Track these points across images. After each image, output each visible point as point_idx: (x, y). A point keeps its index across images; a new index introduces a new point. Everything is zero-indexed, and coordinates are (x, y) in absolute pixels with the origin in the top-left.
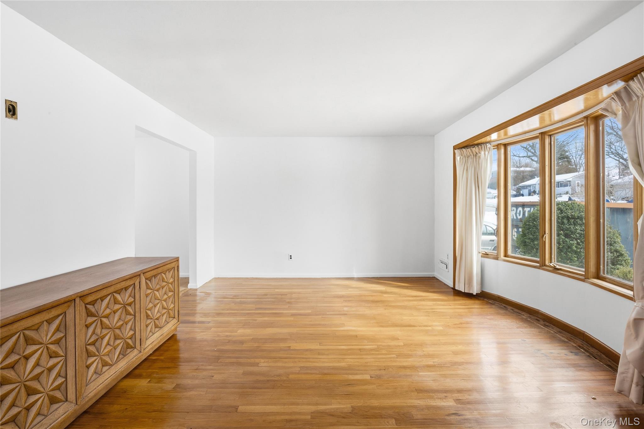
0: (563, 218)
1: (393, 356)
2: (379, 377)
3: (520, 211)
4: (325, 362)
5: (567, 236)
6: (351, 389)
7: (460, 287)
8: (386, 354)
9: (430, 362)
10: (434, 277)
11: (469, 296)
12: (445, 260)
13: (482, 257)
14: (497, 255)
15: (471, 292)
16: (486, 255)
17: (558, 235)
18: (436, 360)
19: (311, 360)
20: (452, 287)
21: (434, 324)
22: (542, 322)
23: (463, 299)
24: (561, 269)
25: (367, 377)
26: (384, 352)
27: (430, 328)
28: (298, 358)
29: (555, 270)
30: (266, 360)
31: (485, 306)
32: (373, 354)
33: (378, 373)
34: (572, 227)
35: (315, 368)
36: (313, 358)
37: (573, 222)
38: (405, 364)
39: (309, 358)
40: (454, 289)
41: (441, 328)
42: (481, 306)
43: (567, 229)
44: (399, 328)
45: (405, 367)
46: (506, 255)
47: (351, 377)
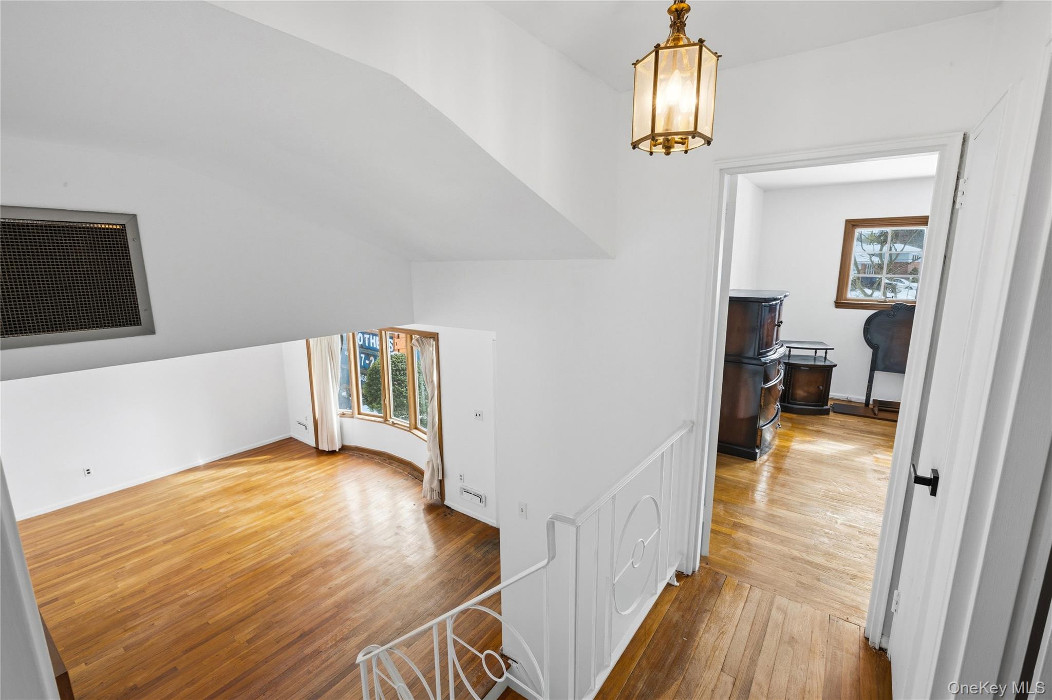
0: (396, 370)
1: (297, 533)
2: (296, 552)
3: (360, 337)
4: (246, 564)
5: (399, 385)
6: (281, 568)
7: (323, 446)
8: (291, 534)
9: (326, 524)
10: (291, 438)
11: (332, 453)
12: (304, 422)
13: (340, 417)
14: (352, 414)
15: (334, 449)
16: (343, 415)
17: (394, 385)
18: (329, 521)
19: (233, 568)
20: (315, 446)
21: (315, 493)
22: (388, 461)
23: (328, 458)
24: (397, 424)
25: (289, 555)
26: (289, 533)
27: (313, 498)
28: (221, 571)
29: (393, 424)
30: (191, 589)
31: (349, 460)
32: (281, 539)
33: (294, 549)
34: (402, 377)
35: (243, 570)
36: (234, 565)
37: (403, 373)
38: (309, 534)
39: (231, 567)
40: (317, 448)
41: (322, 495)
42: (345, 461)
43: (399, 380)
44: (288, 509)
45: (311, 536)
46: (359, 413)
47: (276, 562)
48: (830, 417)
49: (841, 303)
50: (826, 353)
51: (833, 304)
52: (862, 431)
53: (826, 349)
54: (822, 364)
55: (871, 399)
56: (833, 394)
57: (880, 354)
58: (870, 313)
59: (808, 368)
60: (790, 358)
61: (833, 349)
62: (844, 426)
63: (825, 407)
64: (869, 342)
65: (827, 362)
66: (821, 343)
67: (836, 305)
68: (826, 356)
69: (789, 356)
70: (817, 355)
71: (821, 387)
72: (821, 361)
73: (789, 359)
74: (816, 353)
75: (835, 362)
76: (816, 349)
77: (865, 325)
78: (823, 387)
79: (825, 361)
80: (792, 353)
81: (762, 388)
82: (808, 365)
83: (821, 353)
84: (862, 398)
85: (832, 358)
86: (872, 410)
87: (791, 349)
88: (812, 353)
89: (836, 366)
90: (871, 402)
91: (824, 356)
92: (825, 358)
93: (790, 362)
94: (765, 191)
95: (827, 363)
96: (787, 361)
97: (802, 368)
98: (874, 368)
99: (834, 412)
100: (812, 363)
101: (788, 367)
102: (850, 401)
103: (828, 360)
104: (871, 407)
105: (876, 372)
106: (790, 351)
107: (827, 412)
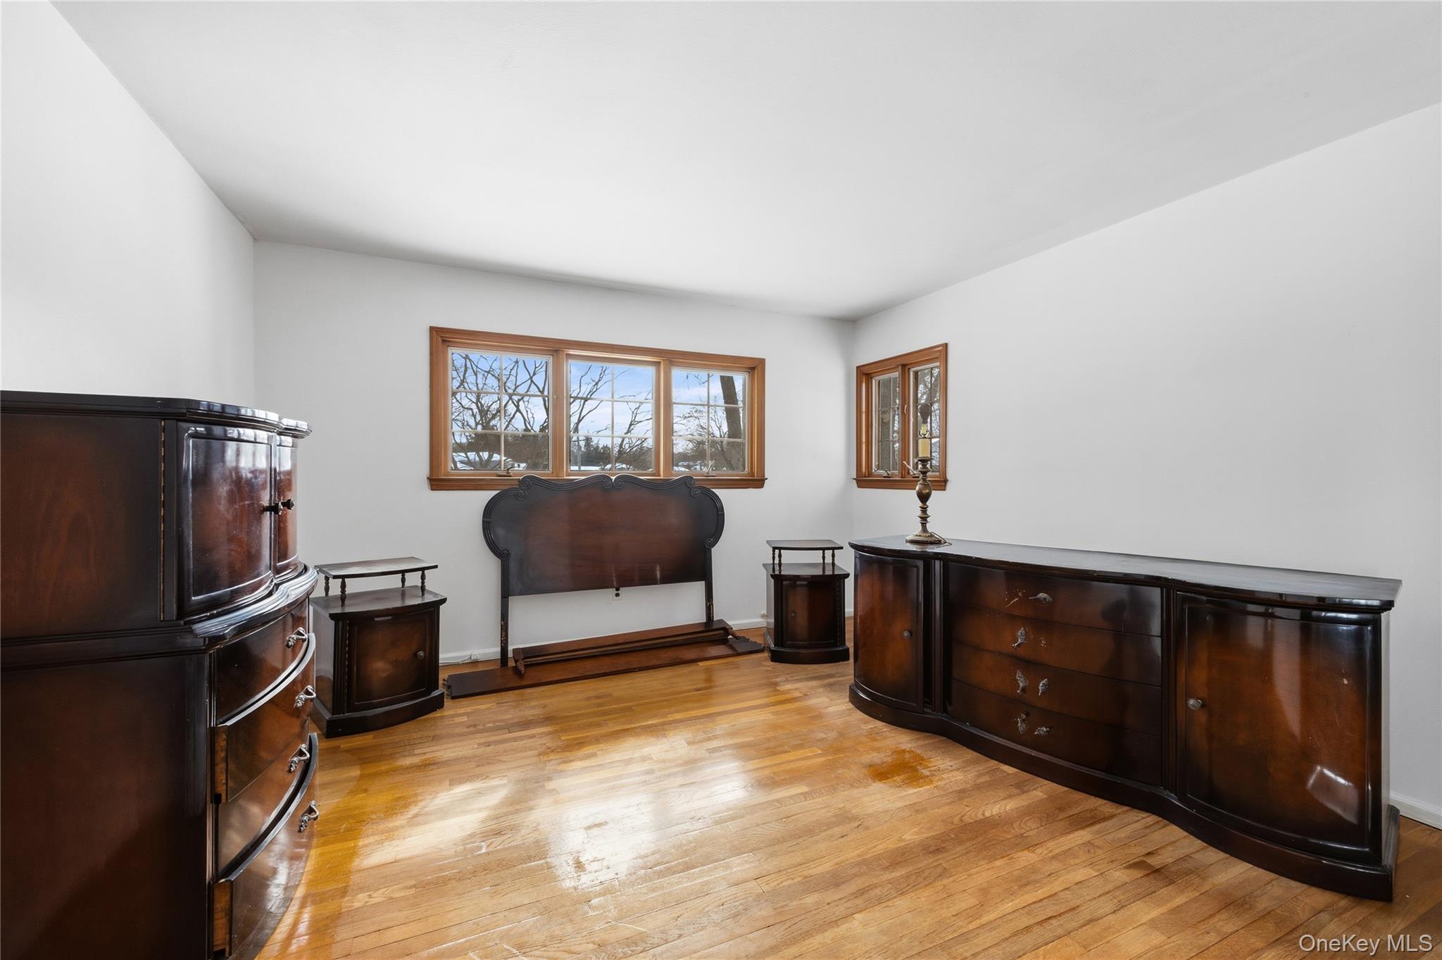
48: (445, 713)
49: (438, 482)
50: (423, 577)
51: (426, 484)
52: (510, 727)
53: (423, 569)
54: (418, 601)
55: (510, 648)
56: (445, 656)
57: (513, 566)
58: (489, 495)
59: (390, 618)
60: (346, 602)
61: (436, 567)
62: (475, 726)
63: (436, 693)
64: (492, 545)
65: (426, 595)
66: (412, 559)
67: (431, 485)
68: (423, 583)
69: (343, 597)
70: (407, 584)
71: (421, 653)
72: (416, 597)
73: (343, 605)
74: (403, 580)
75: (443, 594)
76: (403, 572)
77: (483, 517)
78: (425, 651)
79: (423, 595)
80: (348, 591)
81: (213, 732)
82: (388, 610)
83: (413, 580)
84: (493, 651)
85: (436, 585)
86: (515, 669)
87: (346, 580)
88: (395, 581)
89: (444, 601)
90: (510, 655)
91: (420, 585)
92: (423, 588)
93: (348, 610)
94: (255, 240)
95: (429, 598)
96: (338, 611)
97: (376, 619)
98: (506, 593)
99: (453, 698)
100: (398, 604)
101: (341, 623)
102: (475, 663)
103: (431, 592)
104: (511, 663)
105: (510, 597)
106: (343, 586)
107: (438, 704)
